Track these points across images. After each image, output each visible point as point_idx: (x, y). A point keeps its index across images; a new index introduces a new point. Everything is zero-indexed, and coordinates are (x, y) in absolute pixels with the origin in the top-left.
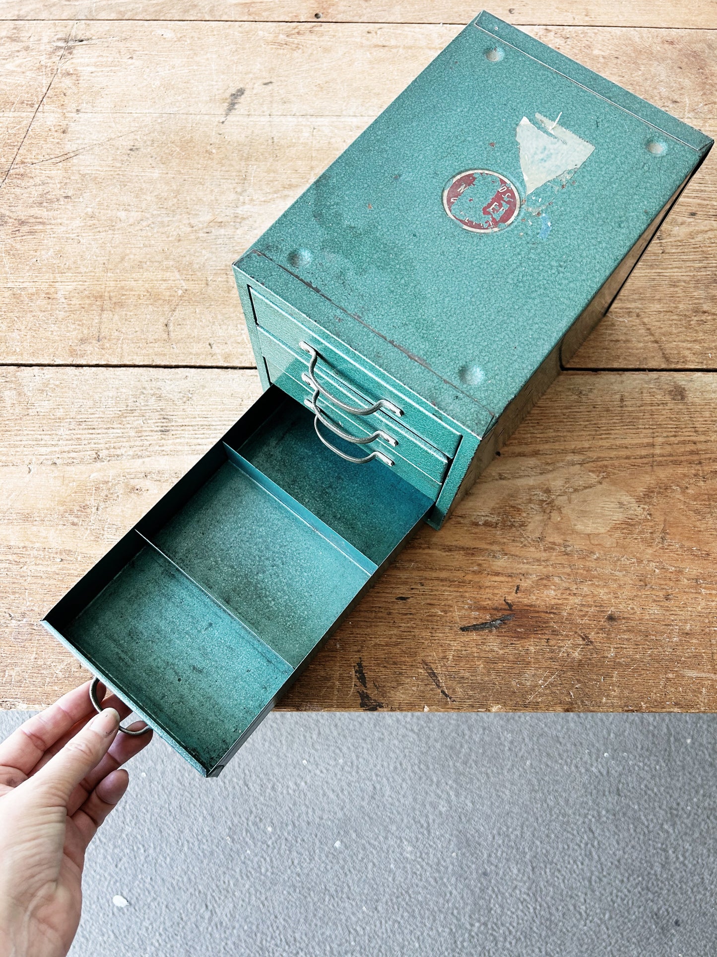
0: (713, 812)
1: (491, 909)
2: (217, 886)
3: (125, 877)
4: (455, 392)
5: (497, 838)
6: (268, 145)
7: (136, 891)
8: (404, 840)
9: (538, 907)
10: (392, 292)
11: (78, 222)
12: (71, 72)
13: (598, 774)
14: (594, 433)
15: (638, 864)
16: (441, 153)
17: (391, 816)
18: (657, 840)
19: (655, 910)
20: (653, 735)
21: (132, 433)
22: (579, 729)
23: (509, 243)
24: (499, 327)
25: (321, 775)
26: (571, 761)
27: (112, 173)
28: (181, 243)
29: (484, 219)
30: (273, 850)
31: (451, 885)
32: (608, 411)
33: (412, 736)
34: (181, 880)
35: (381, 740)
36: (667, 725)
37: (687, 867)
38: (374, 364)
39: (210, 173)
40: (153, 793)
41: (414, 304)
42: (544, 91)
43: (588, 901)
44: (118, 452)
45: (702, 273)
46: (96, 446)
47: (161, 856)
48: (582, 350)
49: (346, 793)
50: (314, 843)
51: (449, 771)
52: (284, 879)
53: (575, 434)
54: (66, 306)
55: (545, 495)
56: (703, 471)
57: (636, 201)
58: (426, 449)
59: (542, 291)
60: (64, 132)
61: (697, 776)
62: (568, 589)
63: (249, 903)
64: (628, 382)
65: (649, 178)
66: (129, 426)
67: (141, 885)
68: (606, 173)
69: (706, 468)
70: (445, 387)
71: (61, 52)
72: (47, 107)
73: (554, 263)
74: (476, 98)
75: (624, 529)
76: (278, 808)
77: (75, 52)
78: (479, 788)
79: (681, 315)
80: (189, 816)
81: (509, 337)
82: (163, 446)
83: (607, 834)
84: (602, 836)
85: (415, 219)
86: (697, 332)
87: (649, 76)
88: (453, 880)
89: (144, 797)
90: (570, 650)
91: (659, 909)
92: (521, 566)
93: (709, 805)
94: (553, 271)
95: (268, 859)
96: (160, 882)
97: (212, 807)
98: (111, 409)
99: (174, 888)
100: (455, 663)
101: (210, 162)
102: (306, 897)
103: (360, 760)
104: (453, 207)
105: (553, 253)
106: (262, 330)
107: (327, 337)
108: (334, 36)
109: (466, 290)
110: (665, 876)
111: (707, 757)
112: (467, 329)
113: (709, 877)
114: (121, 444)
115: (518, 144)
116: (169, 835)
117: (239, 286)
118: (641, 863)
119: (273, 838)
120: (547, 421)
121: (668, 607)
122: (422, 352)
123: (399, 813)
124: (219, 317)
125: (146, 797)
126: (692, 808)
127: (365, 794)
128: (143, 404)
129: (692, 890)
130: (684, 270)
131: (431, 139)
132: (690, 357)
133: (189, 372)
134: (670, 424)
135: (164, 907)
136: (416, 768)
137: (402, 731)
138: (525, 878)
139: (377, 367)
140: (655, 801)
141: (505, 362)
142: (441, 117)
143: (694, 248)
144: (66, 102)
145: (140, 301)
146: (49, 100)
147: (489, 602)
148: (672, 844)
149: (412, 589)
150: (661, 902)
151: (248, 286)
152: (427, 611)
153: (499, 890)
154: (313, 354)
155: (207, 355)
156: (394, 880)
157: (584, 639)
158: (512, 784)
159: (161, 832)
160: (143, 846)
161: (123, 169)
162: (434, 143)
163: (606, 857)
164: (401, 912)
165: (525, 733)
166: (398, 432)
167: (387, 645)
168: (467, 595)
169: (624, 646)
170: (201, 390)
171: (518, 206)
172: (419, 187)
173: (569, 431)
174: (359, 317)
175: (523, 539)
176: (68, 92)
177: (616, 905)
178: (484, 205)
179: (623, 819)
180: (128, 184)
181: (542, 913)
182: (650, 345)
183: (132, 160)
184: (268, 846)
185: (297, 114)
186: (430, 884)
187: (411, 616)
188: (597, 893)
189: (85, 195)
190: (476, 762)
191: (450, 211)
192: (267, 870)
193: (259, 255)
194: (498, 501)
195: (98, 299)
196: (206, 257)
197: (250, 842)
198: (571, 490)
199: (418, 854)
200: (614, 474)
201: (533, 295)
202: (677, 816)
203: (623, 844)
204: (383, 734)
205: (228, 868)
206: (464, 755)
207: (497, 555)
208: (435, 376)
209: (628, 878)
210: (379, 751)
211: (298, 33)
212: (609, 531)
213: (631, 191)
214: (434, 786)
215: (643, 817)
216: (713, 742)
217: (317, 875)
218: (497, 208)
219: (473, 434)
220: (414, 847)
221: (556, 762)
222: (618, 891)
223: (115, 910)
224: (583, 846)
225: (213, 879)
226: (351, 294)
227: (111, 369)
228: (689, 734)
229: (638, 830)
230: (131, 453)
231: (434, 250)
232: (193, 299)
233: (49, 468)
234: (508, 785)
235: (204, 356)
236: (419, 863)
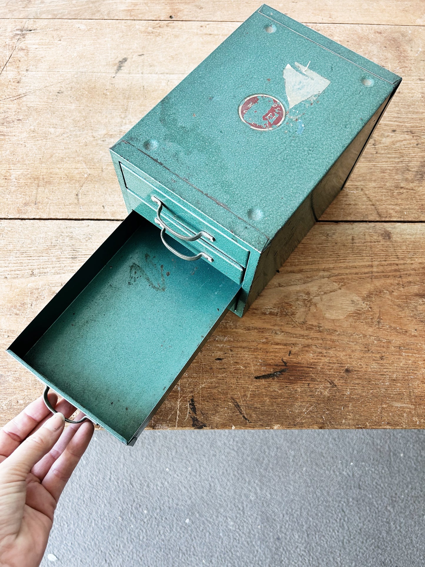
0: (417, 499)
1: (282, 561)
2: (113, 548)
3: (55, 542)
4: (245, 224)
5: (285, 516)
6: (140, 90)
7: (62, 551)
8: (228, 518)
9: (311, 559)
10: (207, 165)
11: (25, 134)
12: (24, 48)
13: (347, 476)
14: (336, 259)
15: (372, 531)
16: (238, 84)
17: (220, 503)
18: (383, 516)
19: (383, 560)
20: (380, 451)
21: (54, 259)
22: (335, 448)
23: (278, 137)
24: (272, 186)
25: (178, 477)
26: (331, 468)
27: (46, 106)
28: (87, 147)
29: (263, 123)
30: (147, 525)
31: (258, 546)
32: (344, 246)
33: (233, 453)
34: (90, 544)
35: (214, 455)
36: (389, 446)
37: (402, 533)
38: (195, 208)
39: (105, 106)
40: (73, 489)
41: (220, 172)
42: (300, 49)
43: (342, 555)
44: (45, 271)
45: (400, 165)
46: (32, 267)
47: (78, 529)
48: (328, 210)
49: (193, 488)
50: (173, 520)
51: (256, 475)
52: (154, 543)
53: (324, 259)
54: (16, 184)
55: (307, 296)
56: (402, 281)
57: (356, 113)
58: (229, 262)
59: (299, 165)
60: (18, 82)
61: (407, 476)
62: (321, 353)
63: (132, 558)
64: (357, 228)
65: (364, 100)
66: (52, 255)
67: (65, 548)
68: (337, 97)
69: (404, 280)
70: (239, 222)
71: (18, 37)
72: (9, 68)
73: (306, 149)
74: (259, 53)
75: (354, 316)
76: (151, 498)
77: (26, 37)
78: (274, 485)
79: (387, 190)
80: (95, 504)
81: (279, 192)
82: (73, 267)
83: (353, 513)
84: (350, 514)
85: (222, 123)
86: (397, 199)
87: (367, 52)
88: (259, 543)
89: (68, 493)
90: (322, 390)
91: (385, 560)
92: (292, 339)
93: (415, 494)
94: (305, 153)
95: (144, 531)
96: (77, 545)
97: (110, 498)
98: (42, 245)
99: (85, 549)
100: (251, 399)
101: (105, 100)
102: (167, 555)
103: (202, 468)
104: (245, 116)
105: (305, 142)
106: (129, 191)
107: (167, 192)
108: (181, 28)
109: (252, 164)
110: (389, 539)
111: (413, 464)
112: (252, 187)
113: (415, 539)
114: (47, 266)
115: (284, 79)
116: (83, 516)
117: (115, 163)
118: (374, 530)
119: (148, 518)
120: (308, 252)
121: (382, 364)
122: (225, 201)
123: (225, 501)
124: (109, 190)
125: (69, 492)
126: (405, 496)
127: (204, 490)
128: (61, 242)
129: (405, 547)
130: (389, 163)
131: (232, 76)
132: (394, 214)
133: (90, 223)
134: (383, 254)
135: (79, 561)
136: (236, 472)
137: (227, 450)
138: (303, 541)
139: (197, 209)
140: (382, 492)
141: (276, 207)
142: (238, 64)
143: (395, 150)
144: (20, 65)
145: (62, 181)
146: (10, 64)
147: (273, 361)
148: (392, 519)
149: (225, 353)
150: (387, 555)
151: (120, 162)
152: (234, 367)
153: (287, 549)
154: (160, 204)
155: (101, 212)
156: (222, 543)
157: (331, 384)
158: (295, 482)
159: (78, 514)
160: (67, 523)
161: (53, 104)
162: (234, 79)
163: (353, 527)
164: (226, 564)
165: (302, 451)
166: (212, 252)
167: (209, 388)
168: (259, 357)
169: (356, 388)
170: (97, 233)
171: (284, 115)
172: (224, 104)
173: (321, 258)
174: (186, 179)
175: (293, 323)
176: (22, 60)
177: (359, 557)
178: (264, 115)
179: (362, 504)
180: (56, 112)
181: (314, 563)
182: (369, 206)
183: (58, 98)
184: (145, 522)
185: (159, 73)
186: (244, 545)
187: (224, 370)
188: (347, 550)
189: (29, 119)
190: (272, 469)
191: (243, 118)
192: (144, 538)
193: (126, 143)
194: (278, 300)
195: (36, 180)
196: (102, 155)
197: (133, 520)
198: (322, 293)
199: (237, 527)
200: (348, 283)
201: (293, 167)
202: (395, 501)
203: (363, 519)
204: (215, 452)
205: (119, 537)
206: (265, 465)
207: (278, 332)
208: (233, 215)
209: (366, 541)
210: (213, 463)
211: (160, 27)
212: (345, 318)
213: (352, 107)
214: (247, 484)
215: (375, 503)
216: (416, 455)
217: (175, 540)
218: (272, 116)
219: (256, 249)
220: (235, 522)
221: (321, 468)
222: (360, 548)
223: (49, 563)
224: (338, 520)
225: (110, 544)
226: (182, 166)
227: (43, 221)
228: (402, 450)
229: (372, 510)
230: (53, 271)
231: (233, 141)
232: (94, 180)
233: (2, 280)
234: (292, 482)
235: (99, 213)
236: (237, 532)
